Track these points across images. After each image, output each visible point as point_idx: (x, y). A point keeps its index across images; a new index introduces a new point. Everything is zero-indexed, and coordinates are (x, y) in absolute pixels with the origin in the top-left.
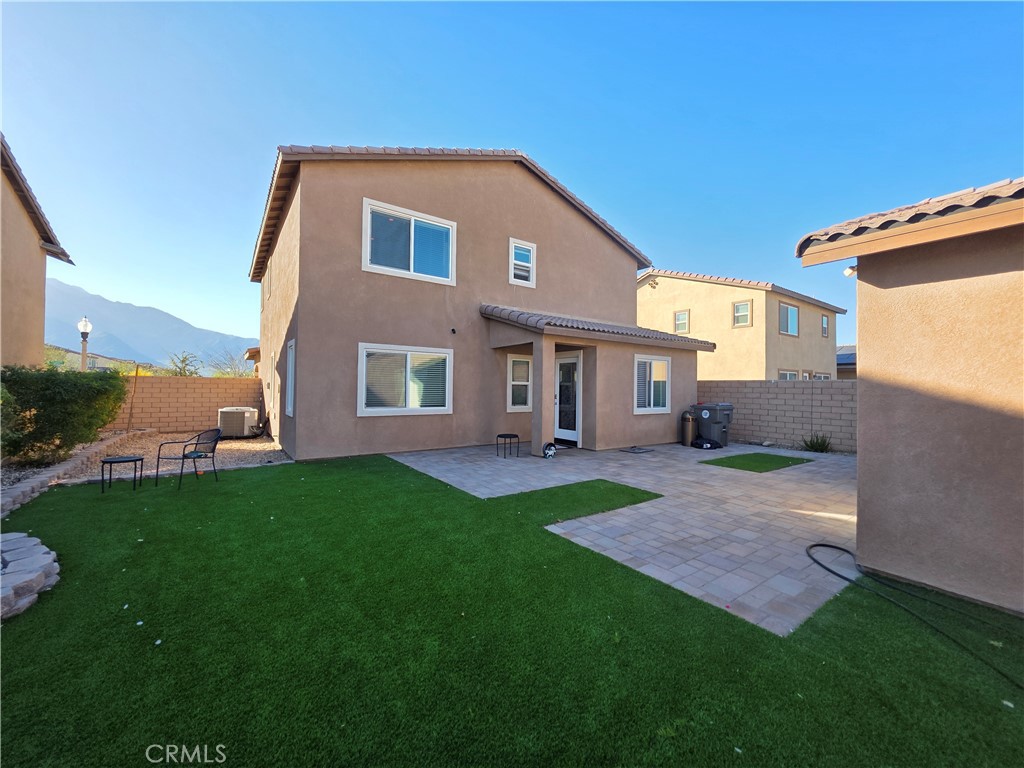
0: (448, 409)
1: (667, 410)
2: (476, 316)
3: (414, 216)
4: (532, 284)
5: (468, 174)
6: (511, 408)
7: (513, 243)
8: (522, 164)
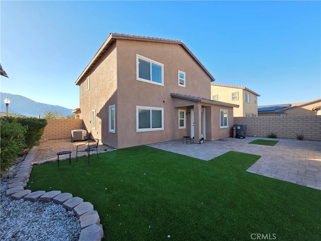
0: (162, 129)
1: (227, 127)
2: (170, 96)
3: (151, 61)
4: (184, 86)
5: (166, 48)
6: (180, 128)
7: (179, 72)
8: (182, 46)
